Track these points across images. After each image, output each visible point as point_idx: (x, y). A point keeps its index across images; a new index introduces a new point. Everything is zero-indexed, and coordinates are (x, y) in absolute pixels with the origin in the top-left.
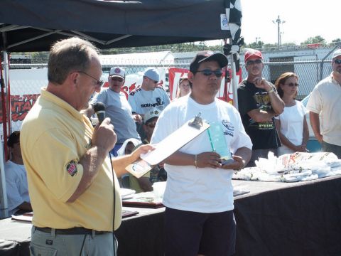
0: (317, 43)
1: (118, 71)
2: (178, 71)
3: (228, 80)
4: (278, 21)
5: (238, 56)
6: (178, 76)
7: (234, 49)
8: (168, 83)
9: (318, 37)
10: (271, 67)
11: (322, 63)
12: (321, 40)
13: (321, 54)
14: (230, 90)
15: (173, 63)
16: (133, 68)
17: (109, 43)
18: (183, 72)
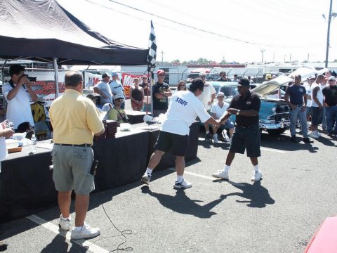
0: (176, 63)
2: (126, 74)
6: (126, 76)
7: (152, 69)
11: (182, 74)
12: (178, 61)
13: (181, 69)
18: (128, 75)
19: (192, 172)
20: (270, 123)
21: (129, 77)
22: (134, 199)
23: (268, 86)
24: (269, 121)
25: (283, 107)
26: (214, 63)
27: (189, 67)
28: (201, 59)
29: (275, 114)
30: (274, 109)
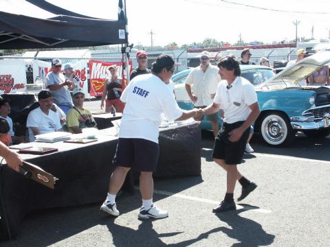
0: (173, 47)
1: (57, 61)
2: (95, 62)
3: (124, 68)
4: (151, 33)
5: (130, 53)
6: (94, 64)
8: (88, 69)
9: (174, 43)
10: (149, 60)
12: (176, 45)
14: (125, 74)
15: (90, 57)
16: (67, 60)
17: (52, 45)
18: (97, 62)
19: (193, 196)
20: (307, 121)
21: (100, 65)
22: (103, 239)
23: (302, 66)
24: (305, 119)
25: (325, 96)
26: (227, 44)
27: (191, 51)
28: (209, 41)
29: (314, 107)
30: (312, 100)
